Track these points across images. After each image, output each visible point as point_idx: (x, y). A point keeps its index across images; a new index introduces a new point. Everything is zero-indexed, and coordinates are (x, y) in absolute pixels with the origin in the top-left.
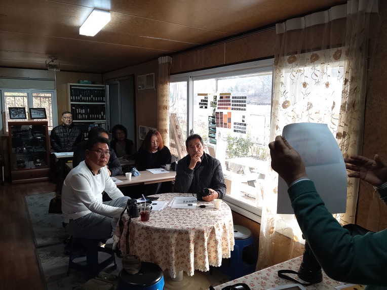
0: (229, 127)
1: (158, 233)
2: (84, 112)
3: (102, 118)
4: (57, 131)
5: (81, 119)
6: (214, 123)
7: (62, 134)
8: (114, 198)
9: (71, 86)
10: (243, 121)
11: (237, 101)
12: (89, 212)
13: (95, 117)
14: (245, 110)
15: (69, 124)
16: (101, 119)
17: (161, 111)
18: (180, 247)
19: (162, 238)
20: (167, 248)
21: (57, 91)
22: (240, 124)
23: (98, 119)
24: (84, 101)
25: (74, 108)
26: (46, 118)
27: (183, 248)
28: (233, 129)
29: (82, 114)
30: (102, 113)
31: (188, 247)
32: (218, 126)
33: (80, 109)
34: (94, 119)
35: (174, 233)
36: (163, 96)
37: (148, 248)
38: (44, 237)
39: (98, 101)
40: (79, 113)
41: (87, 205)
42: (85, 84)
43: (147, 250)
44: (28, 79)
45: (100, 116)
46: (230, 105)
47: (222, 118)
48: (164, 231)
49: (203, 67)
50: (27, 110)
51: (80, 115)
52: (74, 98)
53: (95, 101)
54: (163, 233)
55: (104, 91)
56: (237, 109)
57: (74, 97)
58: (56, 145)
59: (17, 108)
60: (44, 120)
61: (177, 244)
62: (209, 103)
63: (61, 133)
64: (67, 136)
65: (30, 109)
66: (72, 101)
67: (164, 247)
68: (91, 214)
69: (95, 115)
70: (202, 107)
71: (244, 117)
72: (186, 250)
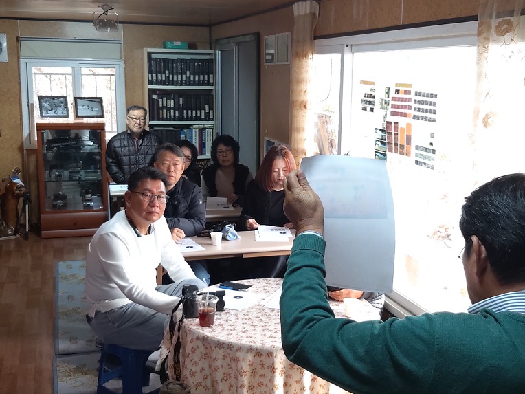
0: (408, 154)
1: (222, 350)
2: (172, 105)
3: (207, 118)
4: (117, 144)
5: (167, 119)
6: (383, 143)
7: (127, 148)
8: (177, 279)
9: (149, 54)
10: (431, 144)
11: (423, 102)
12: (127, 301)
13: (194, 114)
14: (434, 121)
15: (139, 131)
16: (205, 119)
17: (295, 112)
18: (257, 379)
19: (228, 359)
20: (236, 377)
21: (125, 63)
22: (426, 150)
23: (199, 118)
24: (173, 83)
25: (155, 97)
26: (102, 116)
27: (265, 381)
28: (413, 158)
29: (169, 109)
30: (207, 106)
31: (272, 380)
32: (390, 150)
33: (165, 99)
34: (191, 119)
35: (247, 352)
36: (300, 81)
37: (208, 374)
38: (72, 339)
39: (199, 84)
40: (163, 108)
41: (122, 288)
42: (175, 50)
43: (205, 378)
44: (75, 40)
45: (203, 112)
46: (410, 108)
47: (396, 134)
48: (230, 346)
49: (367, 27)
50: (70, 100)
51: (165, 111)
52: (155, 78)
53: (194, 84)
54: (229, 350)
55: (211, 62)
56: (422, 118)
57: (154, 75)
58: (115, 169)
59: (53, 98)
60: (99, 120)
61: (253, 374)
62: (377, 101)
63: (125, 146)
64: (135, 153)
65: (76, 99)
66: (151, 82)
67: (232, 375)
68: (130, 305)
69: (194, 112)
70: (365, 109)
71: (432, 136)
72: (269, 384)
